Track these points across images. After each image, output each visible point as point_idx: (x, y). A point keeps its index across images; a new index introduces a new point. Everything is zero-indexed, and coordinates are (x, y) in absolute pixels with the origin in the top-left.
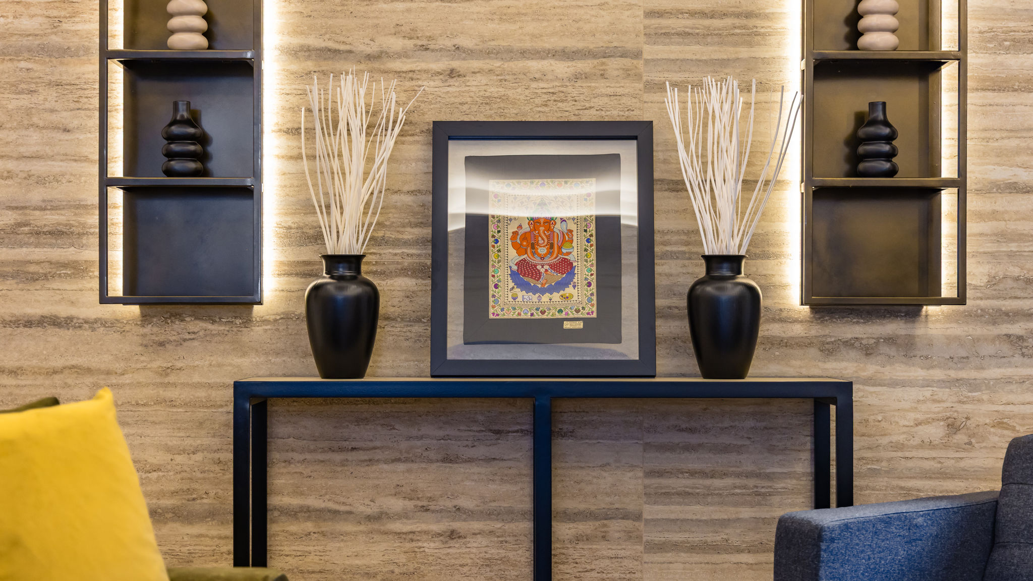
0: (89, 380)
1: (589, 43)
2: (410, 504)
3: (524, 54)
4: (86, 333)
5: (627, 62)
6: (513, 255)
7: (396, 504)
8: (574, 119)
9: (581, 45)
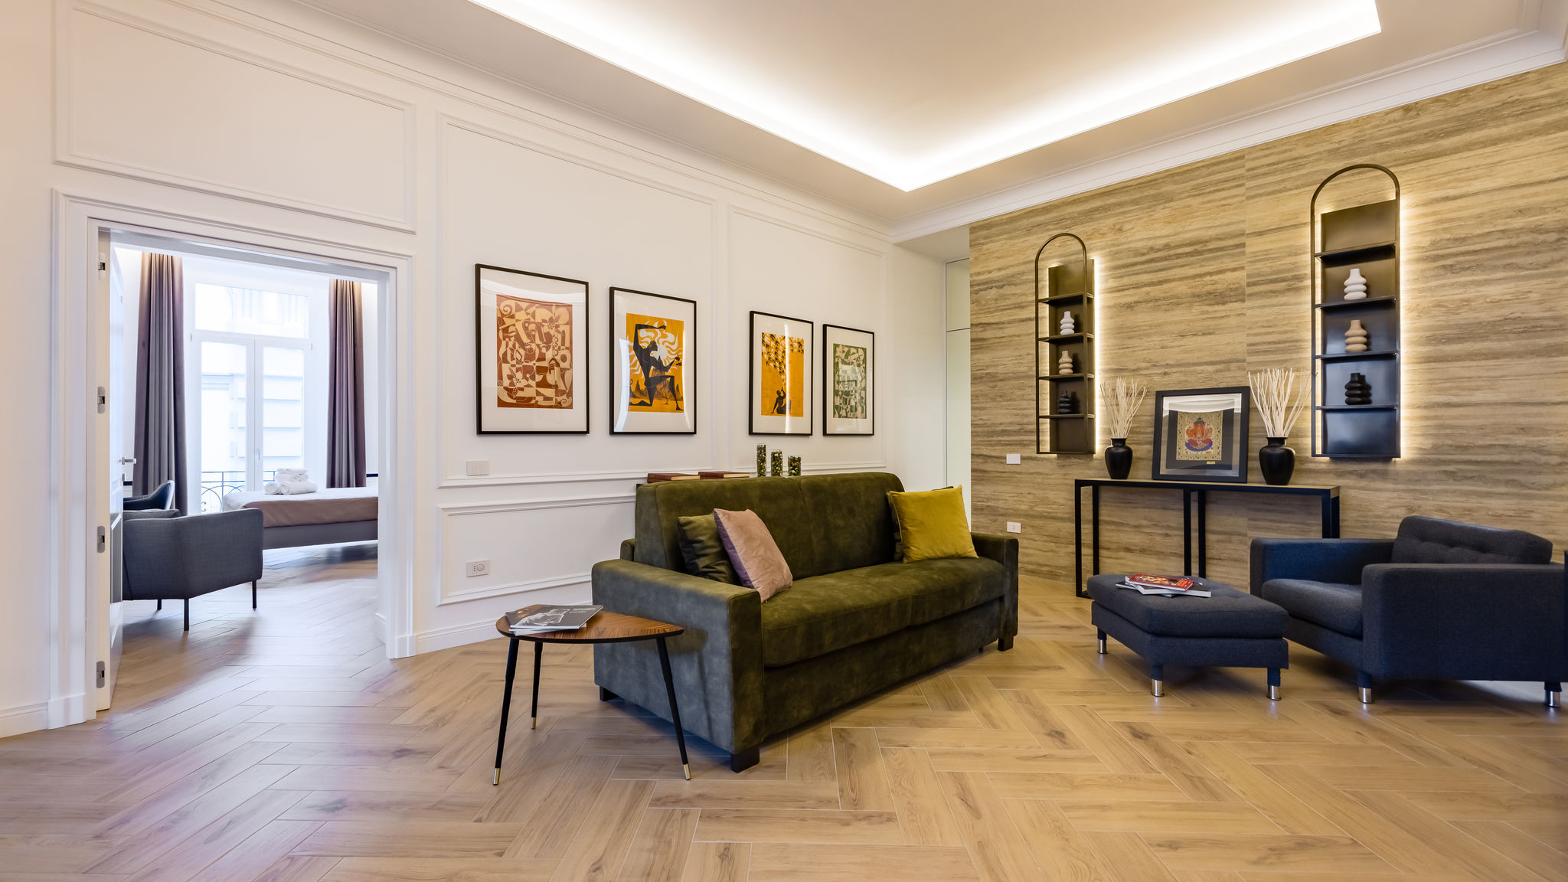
0: (1042, 476)
1: (1223, 358)
2: (1150, 523)
3: (1194, 364)
4: (1040, 462)
5: (1239, 364)
6: (1186, 438)
7: (1145, 523)
8: (1216, 387)
9: (1218, 359)
